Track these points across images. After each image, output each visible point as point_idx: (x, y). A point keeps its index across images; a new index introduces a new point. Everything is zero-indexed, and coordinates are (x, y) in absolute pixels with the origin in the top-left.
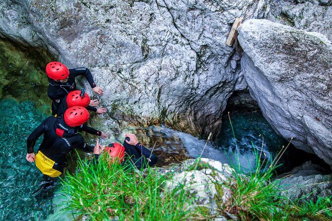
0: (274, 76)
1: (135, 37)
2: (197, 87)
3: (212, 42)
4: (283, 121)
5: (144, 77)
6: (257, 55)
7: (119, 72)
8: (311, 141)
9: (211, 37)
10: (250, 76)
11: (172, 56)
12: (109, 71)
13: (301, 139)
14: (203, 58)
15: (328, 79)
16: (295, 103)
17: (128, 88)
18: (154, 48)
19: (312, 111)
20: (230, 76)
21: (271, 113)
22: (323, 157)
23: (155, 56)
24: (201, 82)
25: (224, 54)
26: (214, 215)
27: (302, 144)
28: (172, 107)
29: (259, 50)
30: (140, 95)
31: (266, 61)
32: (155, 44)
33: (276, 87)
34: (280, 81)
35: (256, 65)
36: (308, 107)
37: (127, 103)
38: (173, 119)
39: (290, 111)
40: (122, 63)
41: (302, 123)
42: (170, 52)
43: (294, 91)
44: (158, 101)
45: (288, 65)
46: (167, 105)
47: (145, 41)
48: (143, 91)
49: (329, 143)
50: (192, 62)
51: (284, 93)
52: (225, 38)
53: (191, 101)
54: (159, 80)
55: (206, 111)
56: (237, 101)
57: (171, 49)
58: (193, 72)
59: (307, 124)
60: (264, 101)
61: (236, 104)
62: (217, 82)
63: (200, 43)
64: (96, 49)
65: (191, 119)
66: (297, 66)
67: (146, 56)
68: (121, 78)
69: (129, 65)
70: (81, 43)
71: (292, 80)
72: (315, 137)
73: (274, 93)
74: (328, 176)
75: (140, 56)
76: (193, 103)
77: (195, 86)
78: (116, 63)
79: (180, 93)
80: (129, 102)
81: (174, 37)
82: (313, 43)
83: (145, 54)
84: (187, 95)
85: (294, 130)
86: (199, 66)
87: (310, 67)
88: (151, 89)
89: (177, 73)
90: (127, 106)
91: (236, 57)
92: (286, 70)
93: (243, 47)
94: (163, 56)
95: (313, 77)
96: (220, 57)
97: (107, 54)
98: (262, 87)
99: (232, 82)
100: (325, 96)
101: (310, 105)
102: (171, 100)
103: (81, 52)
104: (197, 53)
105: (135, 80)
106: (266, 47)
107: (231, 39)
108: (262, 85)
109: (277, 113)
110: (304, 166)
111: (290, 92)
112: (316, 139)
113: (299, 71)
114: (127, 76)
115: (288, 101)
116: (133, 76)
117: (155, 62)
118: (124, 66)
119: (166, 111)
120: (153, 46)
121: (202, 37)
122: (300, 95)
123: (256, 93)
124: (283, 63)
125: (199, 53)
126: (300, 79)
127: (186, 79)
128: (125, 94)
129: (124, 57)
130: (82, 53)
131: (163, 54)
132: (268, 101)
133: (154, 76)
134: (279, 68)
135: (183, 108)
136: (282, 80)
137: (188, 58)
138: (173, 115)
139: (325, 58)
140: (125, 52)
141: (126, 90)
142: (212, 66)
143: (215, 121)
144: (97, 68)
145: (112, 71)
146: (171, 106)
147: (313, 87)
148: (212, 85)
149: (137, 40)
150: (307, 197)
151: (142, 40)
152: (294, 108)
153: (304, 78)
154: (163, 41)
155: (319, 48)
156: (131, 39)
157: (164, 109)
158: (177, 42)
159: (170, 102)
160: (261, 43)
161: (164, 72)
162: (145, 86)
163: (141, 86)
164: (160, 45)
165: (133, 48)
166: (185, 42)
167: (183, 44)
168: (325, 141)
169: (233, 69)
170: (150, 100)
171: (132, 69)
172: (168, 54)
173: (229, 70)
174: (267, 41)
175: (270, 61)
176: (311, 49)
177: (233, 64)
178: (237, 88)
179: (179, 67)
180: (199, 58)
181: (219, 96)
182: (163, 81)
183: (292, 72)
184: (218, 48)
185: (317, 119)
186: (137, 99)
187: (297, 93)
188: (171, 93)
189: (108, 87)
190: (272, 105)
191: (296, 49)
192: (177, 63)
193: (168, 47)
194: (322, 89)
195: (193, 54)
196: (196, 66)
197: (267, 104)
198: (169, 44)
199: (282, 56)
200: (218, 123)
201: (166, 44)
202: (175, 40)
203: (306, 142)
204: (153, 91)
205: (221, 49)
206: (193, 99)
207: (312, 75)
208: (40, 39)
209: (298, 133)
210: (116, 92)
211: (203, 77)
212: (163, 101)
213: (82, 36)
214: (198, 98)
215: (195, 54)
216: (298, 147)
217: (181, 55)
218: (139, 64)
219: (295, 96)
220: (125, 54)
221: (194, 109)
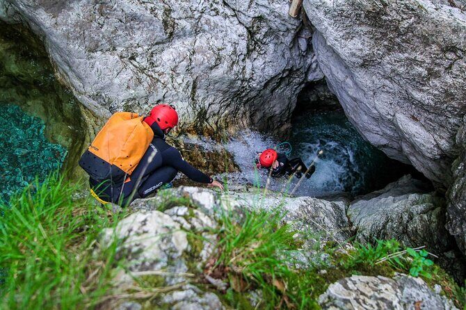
0: (354, 59)
1: (152, 6)
2: (251, 78)
3: (268, 12)
4: (370, 122)
5: (169, 65)
6: (330, 29)
7: (133, 58)
8: (406, 149)
9: (267, 4)
10: (324, 60)
11: (211, 34)
12: (116, 57)
13: (395, 147)
14: (258, 36)
15: (428, 61)
16: (384, 96)
17: (146, 81)
18: (183, 23)
19: (407, 107)
20: (298, 62)
21: (355, 111)
22: (422, 170)
23: (185, 34)
24: (256, 70)
25: (288, 29)
26: (178, 286)
27: (397, 152)
28: (215, 107)
29: (332, 21)
30: (165, 91)
31: (342, 37)
32: (184, 16)
33: (357, 74)
34: (363, 66)
35: (329, 44)
36: (402, 101)
37: (146, 103)
38: (216, 123)
39: (378, 107)
40: (136, 45)
41: (394, 125)
42: (206, 27)
43: (383, 80)
44: (193, 99)
45: (373, 42)
46: (207, 105)
47: (168, 11)
48: (170, 86)
49: (429, 151)
50: (241, 42)
51: (369, 83)
52: (287, 5)
53: (243, 97)
54: (192, 68)
55: (267, 111)
56: (314, 96)
57: (208, 22)
58: (242, 57)
59: (400, 126)
60: (344, 94)
61: (312, 100)
62: (279, 69)
63: (252, 13)
64: (95, 25)
65: (245, 122)
66: (386, 43)
67: (171, 34)
68: (136, 66)
69: (146, 47)
70: (72, 17)
71: (379, 63)
72: (411, 143)
73: (356, 84)
74: (427, 195)
75: (160, 35)
76: (247, 101)
77: (247, 76)
78: (127, 45)
79: (224, 87)
80: (149, 101)
81: (212, 5)
82: (408, 8)
83: (169, 31)
84: (235, 90)
85: (385, 134)
86: (251, 47)
87: (404, 44)
88: (181, 82)
89: (219, 59)
90: (146, 106)
91: (306, 34)
92: (370, 49)
93: (310, 18)
94: (197, 33)
95: (407, 59)
96: (282, 33)
97: (112, 33)
98: (340, 75)
99: (301, 70)
100: (424, 85)
101: (405, 99)
102: (213, 97)
103: (72, 30)
104: (247, 28)
105: (157, 69)
106: (342, 16)
107: (296, 7)
108: (340, 73)
109: (362, 112)
110: (401, 182)
111: (377, 81)
112: (413, 146)
113: (389, 50)
114: (144, 63)
115: (374, 94)
116: (153, 64)
117: (185, 43)
118: (140, 50)
119: (206, 113)
120: (180, 19)
121: (253, 5)
122: (391, 85)
123: (333, 84)
124: (366, 39)
125: (251, 29)
126: (390, 62)
127: (232, 66)
128: (142, 90)
129: (138, 37)
130: (75, 31)
131: (197, 31)
132: (348, 95)
133: (185, 63)
134: (361, 47)
135: (232, 108)
136: (366, 64)
137: (235, 37)
138: (216, 118)
139: (425, 30)
140: (138, 29)
141: (143, 83)
142: (271, 46)
143: (282, 125)
144: (99, 53)
145: (121, 57)
146: (213, 106)
147: (408, 73)
148: (273, 75)
149: (156, 11)
150: (395, 226)
151: (163, 11)
152: (382, 105)
153: (395, 61)
154: (195, 12)
155: (416, 15)
156: (146, 9)
157: (202, 110)
158: (217, 13)
159: (211, 100)
160: (335, 11)
161: (199, 57)
162: (172, 78)
163: (166, 78)
164: (191, 18)
165: (151, 22)
166: (229, 12)
167: (226, 16)
168: (423, 148)
169: (302, 51)
170: (181, 97)
171: (152, 53)
172: (204, 31)
173: (295, 53)
174: (344, 7)
175: (349, 36)
176: (405, 16)
177: (303, 44)
178: (310, 78)
179: (221, 50)
180: (251, 37)
181: (285, 89)
182: (197, 71)
183: (379, 52)
184: (278, 21)
185: (414, 118)
186: (160, 97)
187: (387, 82)
188: (212, 87)
189: (117, 81)
190: (355, 100)
191: (384, 18)
192: (217, 44)
193: (203, 21)
194: (420, 75)
195: (242, 30)
196: (248, 48)
197: (348, 99)
198: (204, 15)
199: (365, 29)
200: (285, 127)
201: (201, 16)
202: (215, 9)
203: (401, 150)
204: (184, 85)
205: (283, 22)
206: (246, 95)
207: (406, 55)
208: (17, 12)
209: (390, 138)
210: (128, 87)
211: (259, 63)
212: (200, 99)
213: (72, 5)
214: (253, 94)
215: (245, 30)
216: (392, 156)
217: (224, 33)
218: (161, 46)
219: (384, 86)
220: (140, 32)
221: (250, 108)
